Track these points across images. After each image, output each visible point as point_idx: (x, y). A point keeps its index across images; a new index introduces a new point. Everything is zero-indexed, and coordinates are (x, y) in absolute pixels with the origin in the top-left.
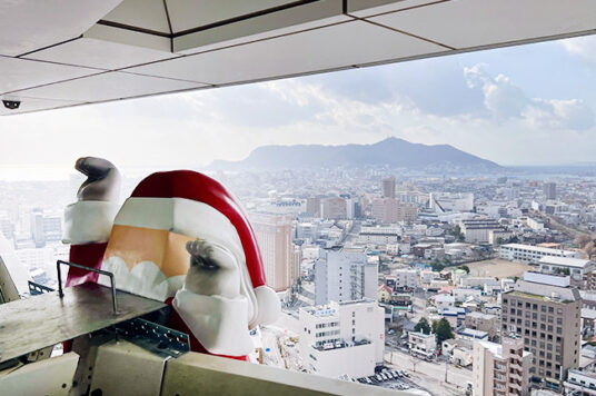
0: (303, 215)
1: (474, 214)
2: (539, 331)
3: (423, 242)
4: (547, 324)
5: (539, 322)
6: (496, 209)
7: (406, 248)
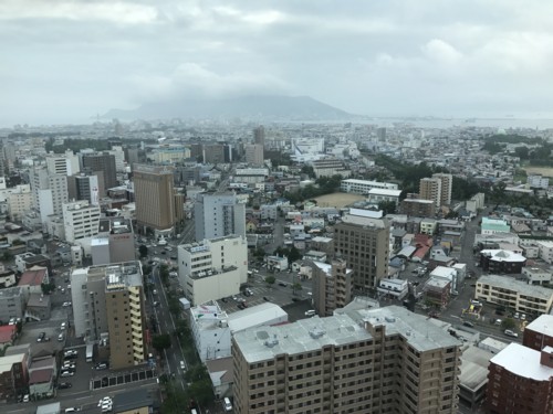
1: (324, 155)
2: (360, 252)
3: (284, 180)
4: (366, 246)
5: (360, 245)
6: (341, 150)
7: (271, 185)
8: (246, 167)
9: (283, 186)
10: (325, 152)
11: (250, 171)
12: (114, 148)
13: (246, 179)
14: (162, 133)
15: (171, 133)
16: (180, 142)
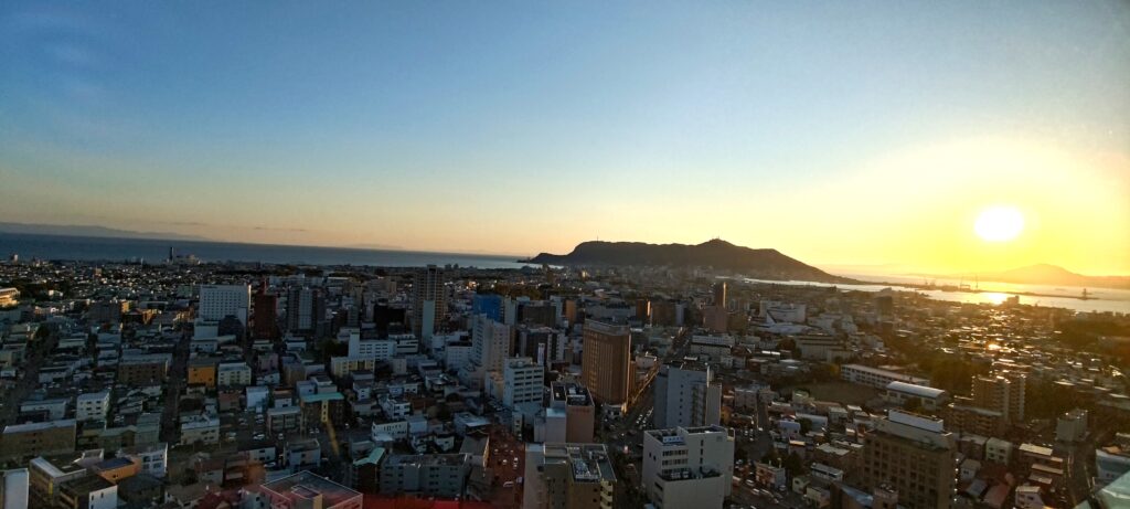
0: (631, 318)
1: (807, 328)
3: (757, 356)
6: (829, 323)
7: (741, 361)
8: (706, 334)
9: (759, 364)
10: (806, 322)
11: (710, 339)
12: (552, 297)
13: (706, 349)
14: (597, 284)
15: (607, 285)
16: (619, 296)
